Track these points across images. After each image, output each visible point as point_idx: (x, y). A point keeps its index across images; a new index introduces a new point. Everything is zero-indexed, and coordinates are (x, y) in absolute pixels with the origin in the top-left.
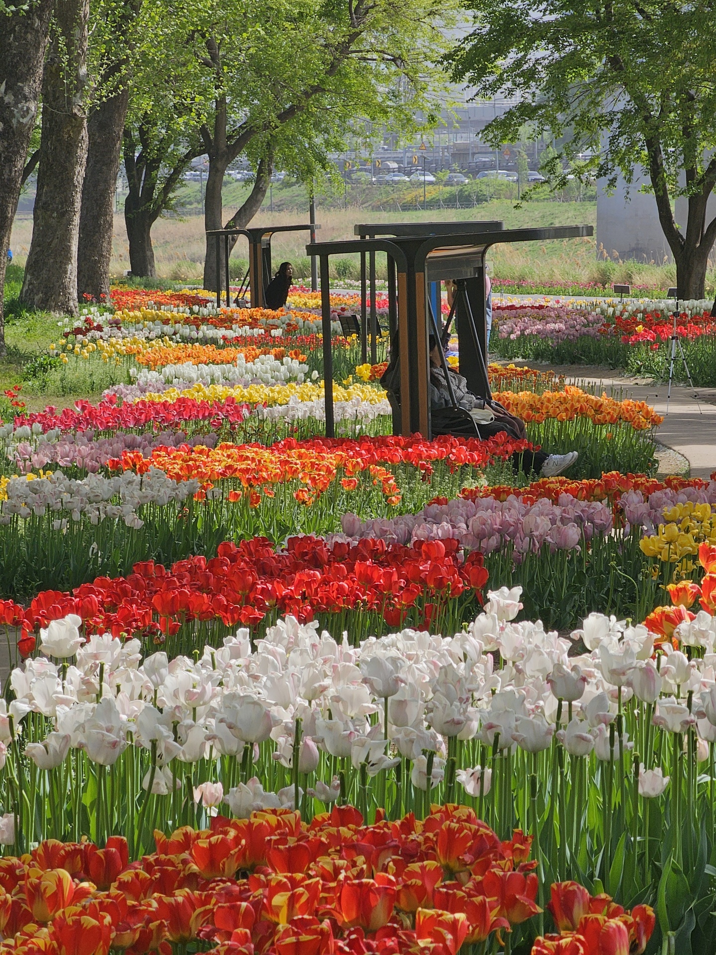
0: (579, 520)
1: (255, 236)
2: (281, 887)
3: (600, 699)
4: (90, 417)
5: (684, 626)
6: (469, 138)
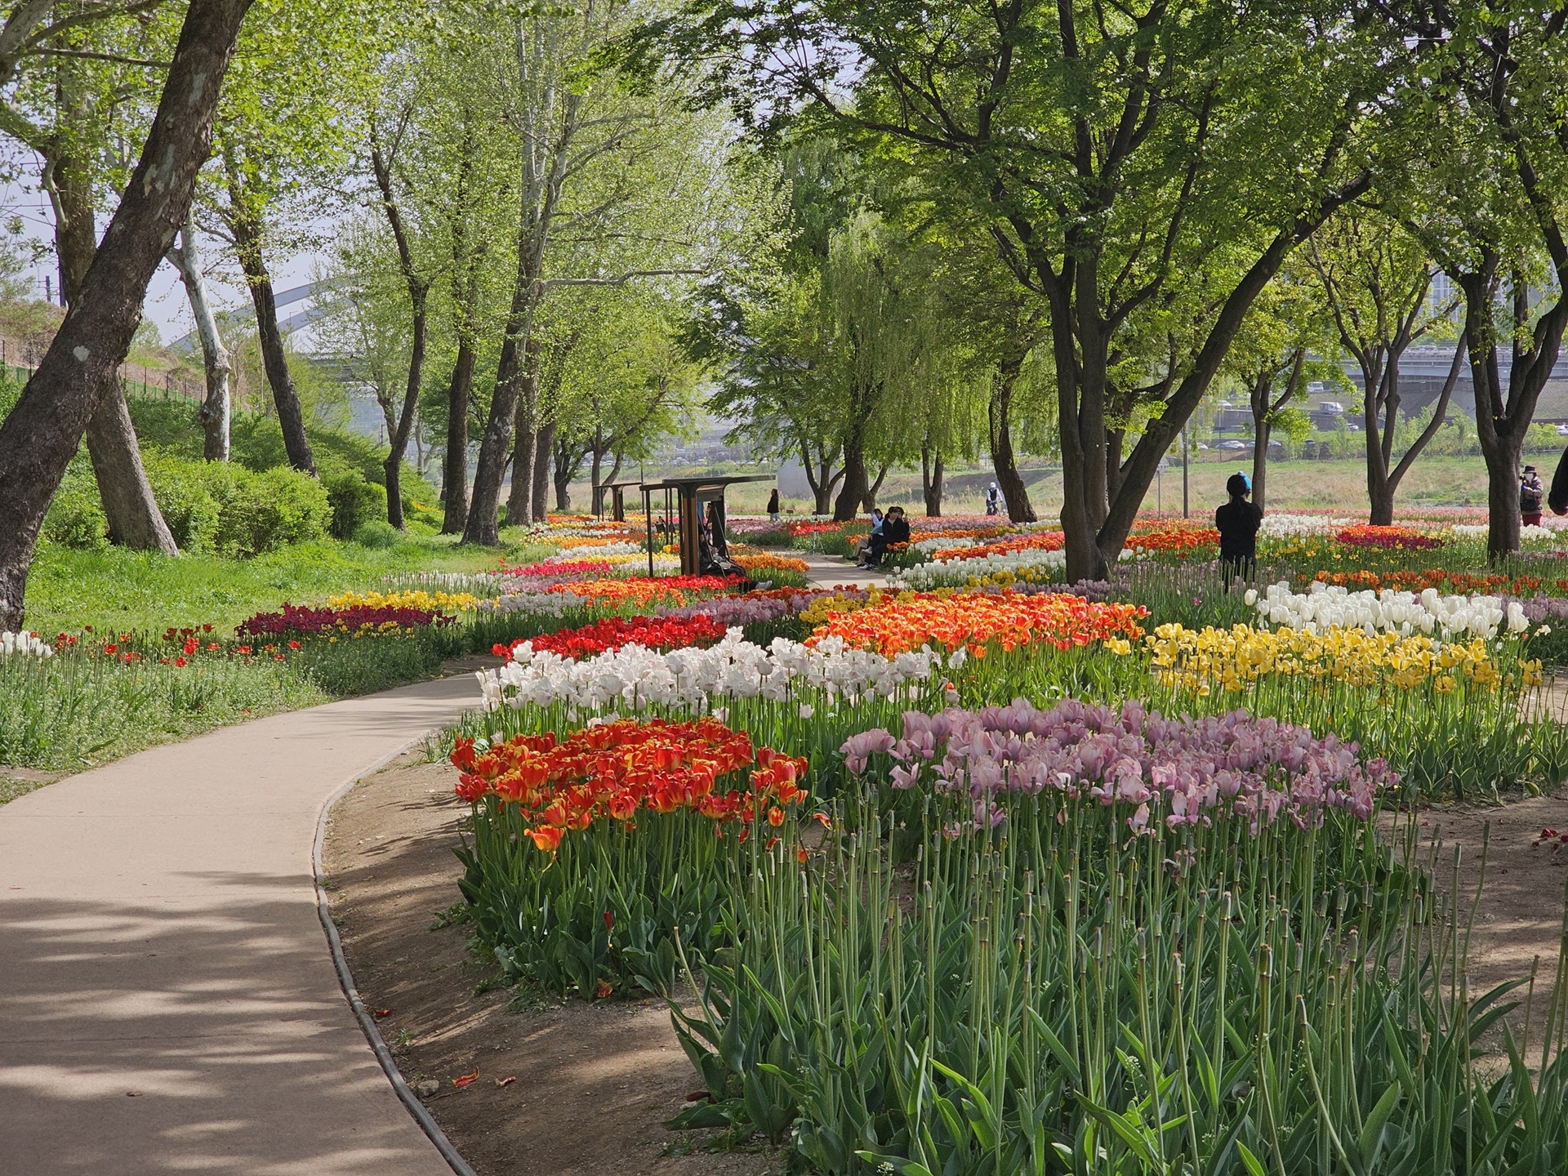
0: (771, 608)
1: (615, 488)
2: (629, 751)
3: (781, 673)
4: (538, 570)
5: (820, 643)
6: (717, 444)
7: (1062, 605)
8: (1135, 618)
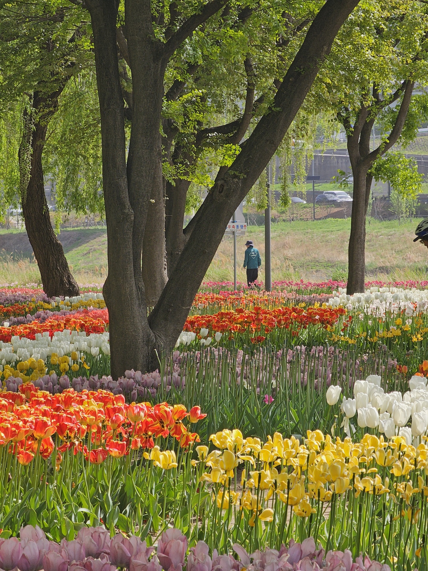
7: (95, 406)
8: (186, 421)
